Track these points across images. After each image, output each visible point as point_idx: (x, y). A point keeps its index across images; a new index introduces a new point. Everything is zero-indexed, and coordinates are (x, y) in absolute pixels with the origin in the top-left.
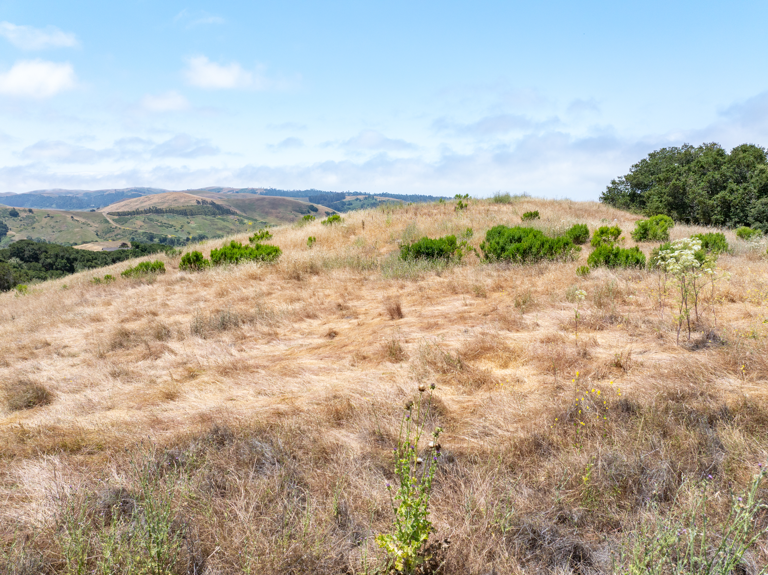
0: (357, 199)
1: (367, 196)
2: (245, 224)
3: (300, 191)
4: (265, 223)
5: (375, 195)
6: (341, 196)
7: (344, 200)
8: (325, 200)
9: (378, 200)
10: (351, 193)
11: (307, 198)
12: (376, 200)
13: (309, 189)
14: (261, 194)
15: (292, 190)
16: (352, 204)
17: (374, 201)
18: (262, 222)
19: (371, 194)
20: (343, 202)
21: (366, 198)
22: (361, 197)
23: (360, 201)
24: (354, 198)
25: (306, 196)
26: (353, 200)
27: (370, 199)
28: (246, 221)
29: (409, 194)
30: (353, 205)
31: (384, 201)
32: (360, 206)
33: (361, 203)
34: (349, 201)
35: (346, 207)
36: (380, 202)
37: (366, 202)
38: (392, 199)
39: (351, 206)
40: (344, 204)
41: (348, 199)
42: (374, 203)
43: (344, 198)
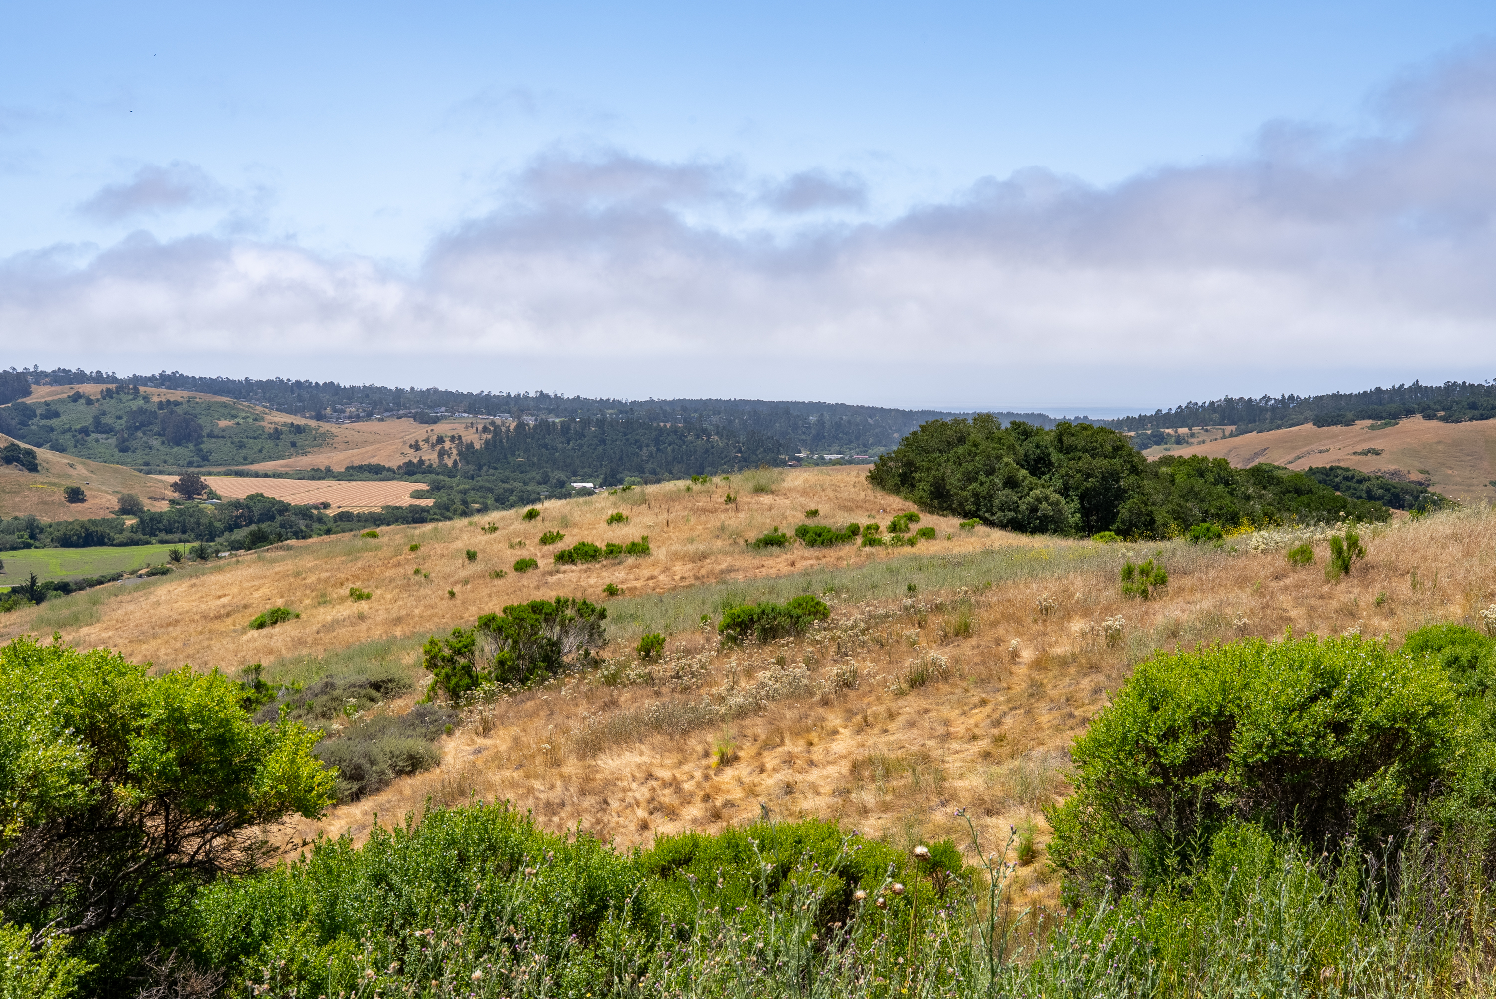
0: (76, 397)
1: (113, 387)
5: (137, 381)
7: (29, 400)
9: (155, 399)
12: (146, 399)
16: (57, 415)
17: (141, 402)
19: (121, 376)
21: (109, 394)
22: (90, 389)
23: (89, 402)
24: (64, 392)
26: (62, 401)
27: (122, 396)
29: (255, 377)
30: (64, 418)
31: (177, 404)
32: (88, 422)
33: (94, 409)
34: (47, 404)
35: (36, 424)
36: (161, 405)
37: (110, 405)
38: (203, 398)
39: (54, 422)
40: (28, 413)
41: (40, 394)
42: (141, 411)
43: (28, 393)
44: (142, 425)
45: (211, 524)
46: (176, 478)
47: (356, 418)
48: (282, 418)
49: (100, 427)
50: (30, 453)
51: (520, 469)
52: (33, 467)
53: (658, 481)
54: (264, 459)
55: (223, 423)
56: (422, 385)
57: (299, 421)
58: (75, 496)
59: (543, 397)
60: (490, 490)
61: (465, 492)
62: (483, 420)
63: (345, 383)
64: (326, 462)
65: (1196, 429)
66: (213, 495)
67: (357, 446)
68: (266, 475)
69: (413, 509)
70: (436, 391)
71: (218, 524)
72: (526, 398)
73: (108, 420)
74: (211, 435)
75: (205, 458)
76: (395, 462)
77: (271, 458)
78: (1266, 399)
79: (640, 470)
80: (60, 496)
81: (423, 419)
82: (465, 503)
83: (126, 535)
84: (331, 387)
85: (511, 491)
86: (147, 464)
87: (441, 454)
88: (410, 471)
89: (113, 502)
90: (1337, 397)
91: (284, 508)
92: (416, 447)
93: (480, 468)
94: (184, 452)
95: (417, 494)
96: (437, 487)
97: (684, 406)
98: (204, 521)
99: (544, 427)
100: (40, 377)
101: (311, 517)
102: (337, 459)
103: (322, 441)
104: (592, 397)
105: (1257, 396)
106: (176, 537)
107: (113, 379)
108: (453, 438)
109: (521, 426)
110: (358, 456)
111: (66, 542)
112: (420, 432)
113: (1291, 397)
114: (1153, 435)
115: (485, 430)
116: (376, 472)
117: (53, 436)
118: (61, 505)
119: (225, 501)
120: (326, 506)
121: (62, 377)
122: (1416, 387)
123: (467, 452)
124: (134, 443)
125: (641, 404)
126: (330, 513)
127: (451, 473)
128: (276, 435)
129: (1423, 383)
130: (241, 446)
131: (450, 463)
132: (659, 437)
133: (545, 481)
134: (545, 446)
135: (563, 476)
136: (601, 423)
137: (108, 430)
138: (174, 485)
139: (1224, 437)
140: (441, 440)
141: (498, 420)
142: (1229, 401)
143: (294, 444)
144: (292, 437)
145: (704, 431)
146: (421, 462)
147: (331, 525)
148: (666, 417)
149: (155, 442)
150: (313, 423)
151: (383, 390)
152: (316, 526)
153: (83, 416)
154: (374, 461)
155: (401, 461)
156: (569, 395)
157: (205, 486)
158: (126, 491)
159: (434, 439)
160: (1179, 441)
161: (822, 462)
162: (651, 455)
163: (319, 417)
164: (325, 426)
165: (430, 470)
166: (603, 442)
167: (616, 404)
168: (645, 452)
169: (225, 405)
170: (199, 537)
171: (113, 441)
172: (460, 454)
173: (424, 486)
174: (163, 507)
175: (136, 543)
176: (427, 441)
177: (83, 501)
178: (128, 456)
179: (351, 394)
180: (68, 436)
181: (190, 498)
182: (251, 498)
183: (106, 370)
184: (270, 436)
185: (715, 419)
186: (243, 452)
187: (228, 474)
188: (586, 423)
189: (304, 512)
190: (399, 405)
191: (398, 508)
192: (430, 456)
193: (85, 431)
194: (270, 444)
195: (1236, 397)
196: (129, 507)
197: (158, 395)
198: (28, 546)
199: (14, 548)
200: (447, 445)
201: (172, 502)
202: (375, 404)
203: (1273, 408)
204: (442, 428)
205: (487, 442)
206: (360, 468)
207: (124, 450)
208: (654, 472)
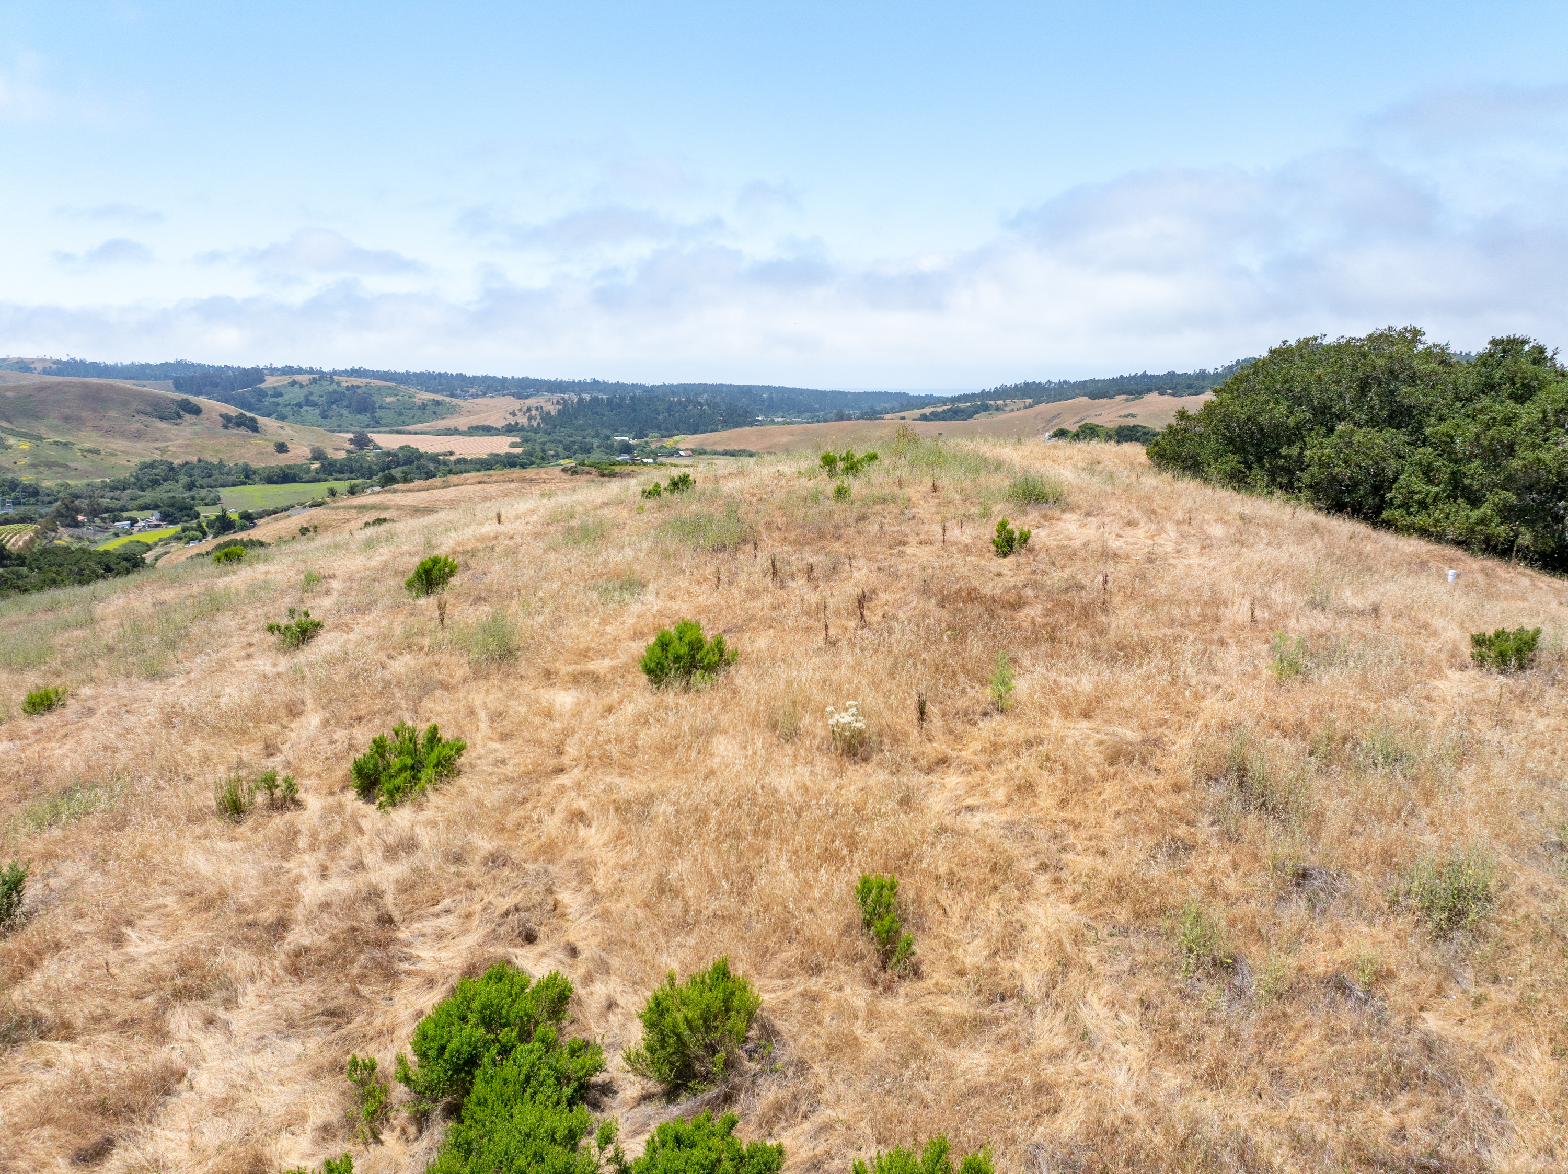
0: (293, 383)
1: (317, 376)
2: (10, 447)
3: (148, 366)
4: (66, 444)
5: (335, 373)
6: (254, 376)
7: (262, 386)
8: (216, 385)
9: (344, 384)
10: (277, 369)
11: (170, 383)
12: (338, 384)
13: (172, 361)
14: (46, 372)
15: (127, 362)
16: (281, 395)
17: (335, 386)
18: (56, 443)
19: (325, 370)
20: (261, 390)
21: (314, 381)
22: (303, 379)
23: (302, 386)
24: (286, 380)
25: (166, 377)
26: (284, 386)
27: (323, 383)
28: (11, 441)
29: (412, 370)
30: (286, 397)
31: (358, 387)
32: (301, 399)
33: (305, 391)
34: (275, 388)
35: (267, 401)
36: (348, 388)
37: (315, 388)
38: (375, 382)
39: (280, 400)
40: (262, 394)
41: (271, 382)
42: (335, 392)
43: (263, 381)
44: (336, 401)
45: (370, 467)
46: (351, 436)
47: (476, 396)
48: (427, 396)
49: (309, 402)
50: (253, 420)
51: (581, 428)
52: (255, 429)
53: (671, 436)
54: (416, 423)
55: (389, 400)
56: (519, 375)
57: (439, 397)
58: (282, 448)
59: (595, 382)
60: (561, 442)
61: (544, 444)
62: (556, 397)
63: (470, 373)
64: (456, 424)
65: (1008, 402)
66: (377, 447)
67: (476, 414)
68: (416, 433)
69: (508, 455)
70: (527, 379)
71: (374, 467)
72: (585, 383)
73: (314, 398)
74: (381, 407)
75: (377, 422)
76: (500, 424)
77: (420, 422)
78: (1049, 382)
79: (659, 428)
80: (272, 448)
81: (519, 396)
82: (543, 451)
83: (313, 474)
84: (461, 377)
85: (574, 443)
86: (339, 426)
87: (530, 418)
88: (510, 430)
89: (306, 452)
90: (1094, 381)
91: (420, 456)
92: (513, 414)
93: (555, 427)
94: (364, 418)
95: (513, 445)
96: (526, 440)
97: (685, 388)
98: (366, 465)
99: (595, 401)
100: (273, 371)
101: (438, 462)
102: (462, 422)
103: (453, 411)
104: (626, 382)
105: (1044, 381)
106: (347, 475)
107: (320, 372)
108: (537, 408)
109: (581, 400)
110: (476, 421)
111: (270, 480)
112: (516, 404)
113: (1065, 382)
114: (982, 405)
115: (558, 402)
116: (487, 430)
117: (279, 408)
118: (272, 454)
119: (385, 450)
120: (451, 453)
121: (289, 371)
122: (1145, 375)
123: (546, 417)
124: (330, 413)
125: (658, 387)
126: (452, 458)
127: (536, 431)
128: (424, 407)
129: (1149, 373)
130: (401, 414)
131: (535, 425)
132: (670, 407)
133: (597, 435)
134: (597, 413)
135: (608, 432)
136: (633, 398)
137: (314, 405)
138: (351, 440)
139: (1025, 408)
140: (529, 410)
141: (566, 397)
142: (1026, 384)
143: (435, 413)
144: (434, 408)
145: (699, 403)
146: (517, 424)
147: (452, 467)
148: (674, 394)
149: (345, 412)
150: (447, 399)
151: (494, 379)
152: (442, 467)
153: (296, 395)
154: (487, 423)
155: (504, 423)
156: (612, 381)
157: (370, 441)
158: (318, 445)
159: (525, 409)
160: (998, 409)
161: (773, 422)
162: (665, 419)
163: (452, 395)
164: (455, 401)
165: (522, 429)
166: (635, 410)
167: (642, 387)
168: (661, 417)
169: (390, 388)
170: (363, 476)
171: (317, 411)
172: (542, 418)
173: (518, 440)
174: (342, 455)
175: (318, 481)
176: (520, 410)
177: (287, 451)
178: (327, 422)
179: (474, 381)
180: (289, 408)
181: (362, 449)
182: (401, 448)
183: (316, 366)
184: (419, 408)
185: (705, 396)
186: (402, 418)
187: (391, 432)
188: (622, 398)
189: (434, 458)
190: (504, 388)
191: (497, 455)
192: (523, 420)
193: (299, 405)
194: (420, 412)
195: (1031, 381)
196: (318, 455)
197: (346, 382)
198: (244, 484)
199: (234, 485)
200: (534, 413)
201: (348, 451)
202: (488, 387)
203: (1054, 389)
204: (531, 402)
205: (559, 411)
206: (477, 428)
207: (325, 417)
208: (668, 430)
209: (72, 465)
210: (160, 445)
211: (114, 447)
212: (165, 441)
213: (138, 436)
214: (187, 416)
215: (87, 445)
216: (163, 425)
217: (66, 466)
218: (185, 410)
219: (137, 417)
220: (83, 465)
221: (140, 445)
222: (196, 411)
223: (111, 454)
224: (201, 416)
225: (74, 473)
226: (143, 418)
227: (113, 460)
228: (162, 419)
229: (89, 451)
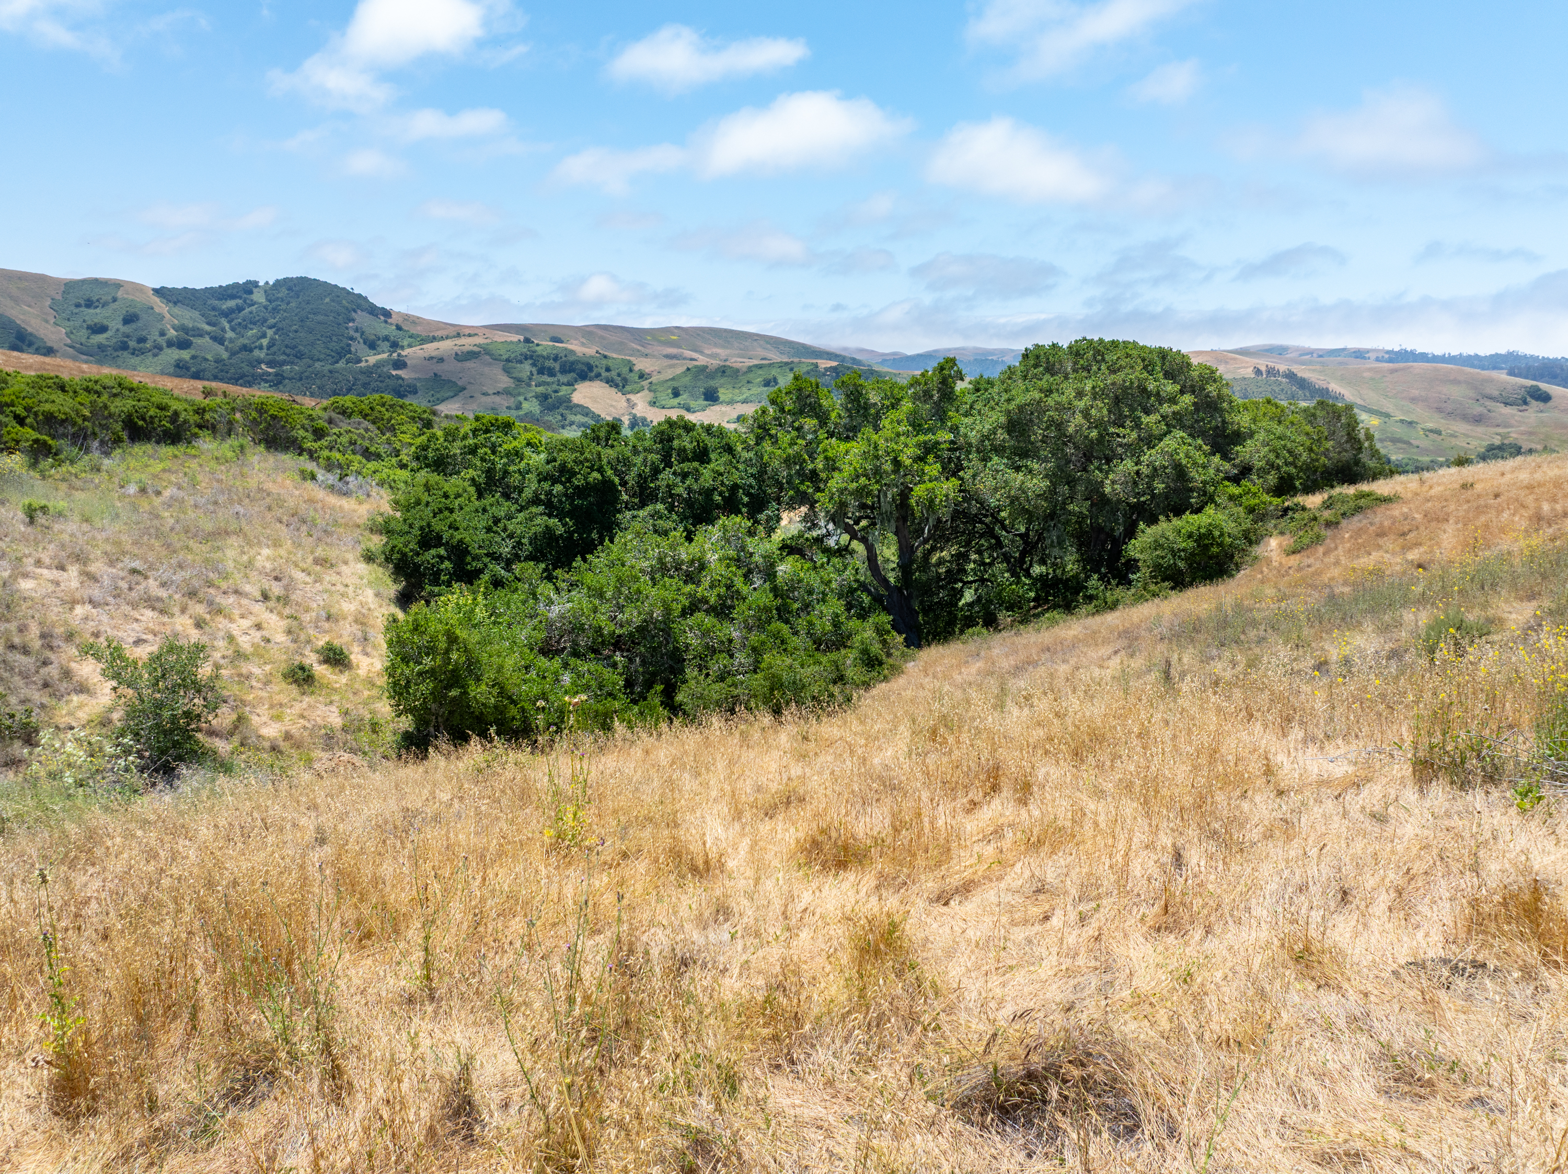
209: (1415, 443)
210: (1500, 430)
211: (1455, 428)
212: (1506, 427)
213: (1478, 420)
214: (1534, 403)
215: (1430, 425)
216: (1508, 410)
217: (1408, 443)
218: (1533, 397)
219: (1482, 401)
220: (1424, 443)
221: (1480, 430)
222: (1545, 398)
223: (1452, 436)
224: (1550, 404)
225: (1415, 450)
226: (1489, 404)
227: (1454, 442)
228: (1506, 404)
229: (1431, 431)
